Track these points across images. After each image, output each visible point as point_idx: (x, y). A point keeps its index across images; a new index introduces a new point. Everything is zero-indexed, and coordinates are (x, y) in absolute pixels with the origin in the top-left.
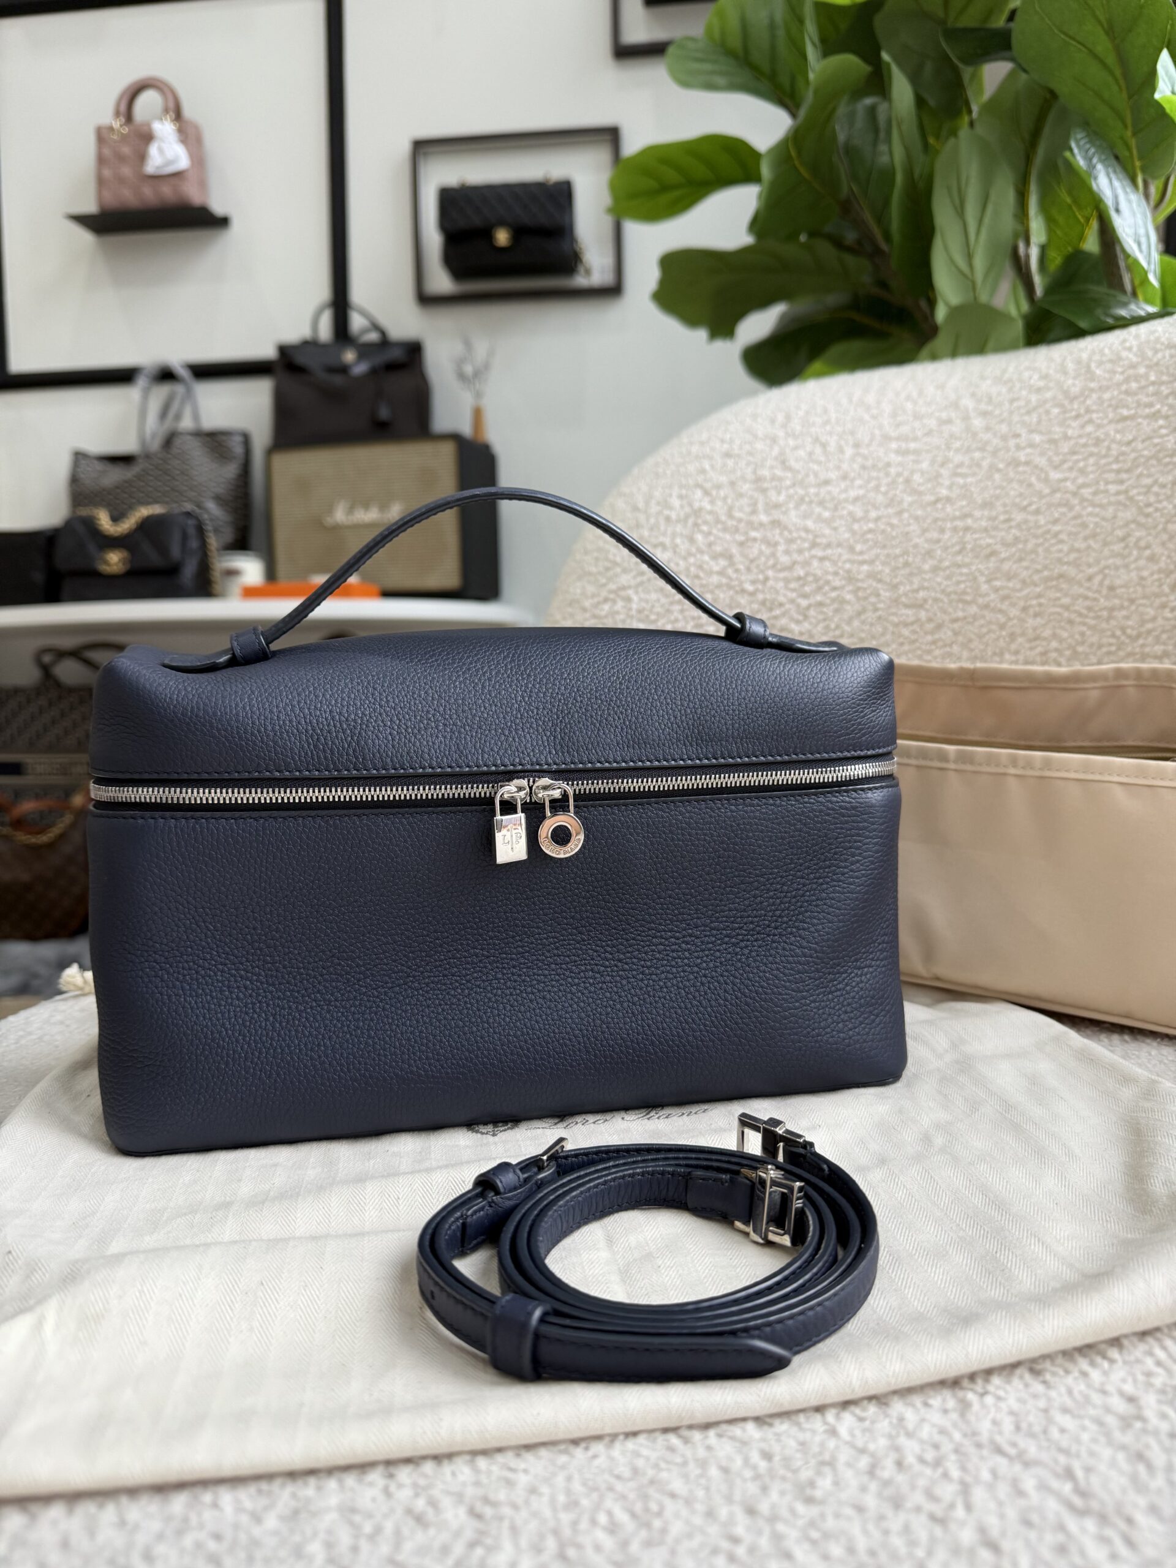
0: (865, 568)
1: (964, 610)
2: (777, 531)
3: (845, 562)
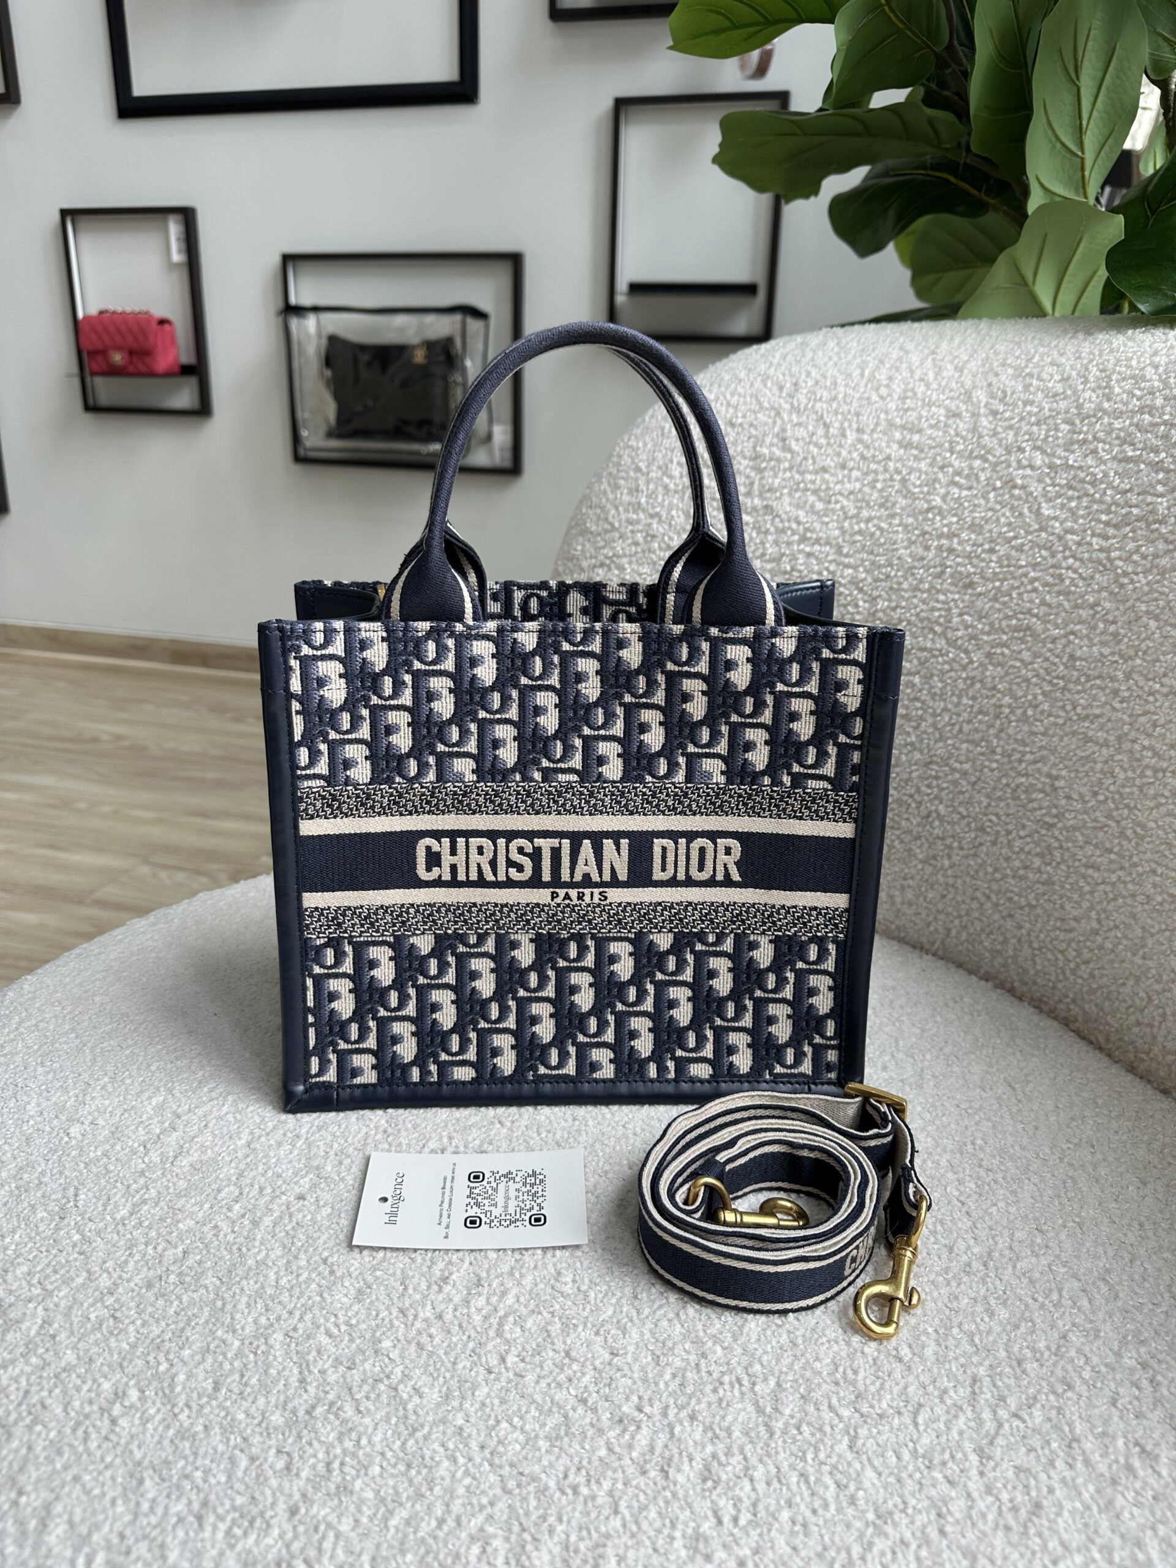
0: (850, 571)
2: (768, 518)
3: (830, 562)
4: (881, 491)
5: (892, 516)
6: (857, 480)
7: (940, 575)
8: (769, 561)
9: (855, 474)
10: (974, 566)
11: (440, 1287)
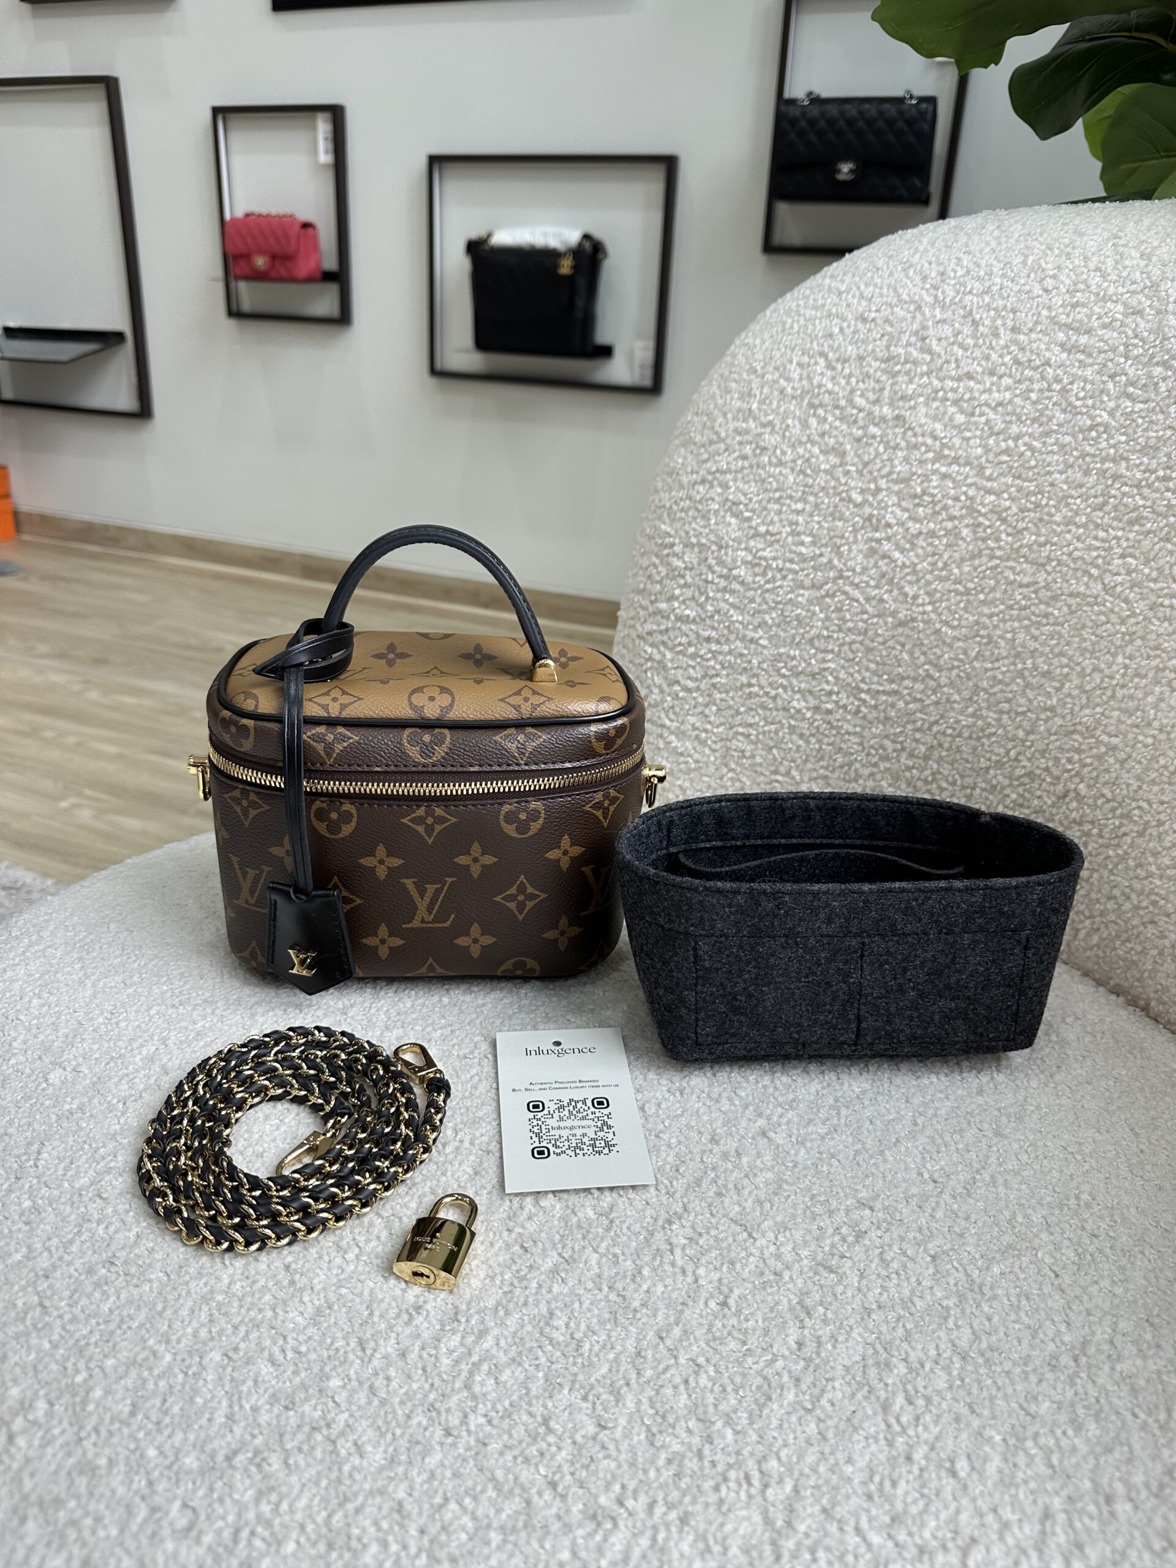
0: (993, 498)
1: (1086, 584)
2: (901, 431)
3: (970, 486)
4: (1034, 403)
5: (1047, 434)
6: (1008, 388)
7: (1100, 507)
8: (896, 482)
9: (1007, 381)
10: (1144, 498)
11: (411, 1315)
